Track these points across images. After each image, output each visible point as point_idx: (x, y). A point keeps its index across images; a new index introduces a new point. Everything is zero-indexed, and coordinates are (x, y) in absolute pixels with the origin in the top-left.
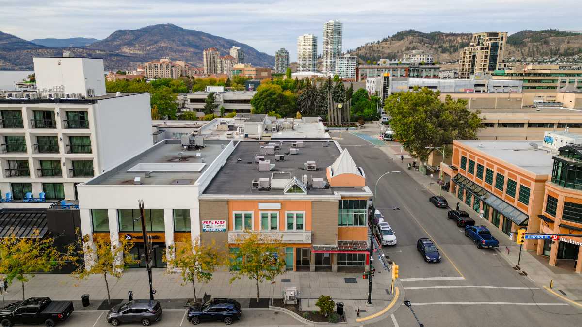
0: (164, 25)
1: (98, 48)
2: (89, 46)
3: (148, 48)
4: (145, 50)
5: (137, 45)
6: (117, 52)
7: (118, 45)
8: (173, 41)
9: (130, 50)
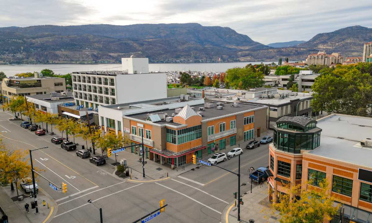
0: (352, 27)
1: (303, 47)
2: (298, 46)
3: (337, 44)
4: (335, 46)
5: (329, 43)
6: (315, 48)
7: (316, 44)
8: (358, 38)
9: (324, 46)
